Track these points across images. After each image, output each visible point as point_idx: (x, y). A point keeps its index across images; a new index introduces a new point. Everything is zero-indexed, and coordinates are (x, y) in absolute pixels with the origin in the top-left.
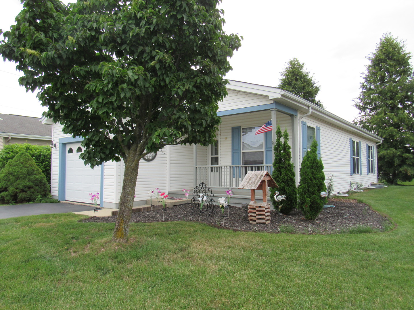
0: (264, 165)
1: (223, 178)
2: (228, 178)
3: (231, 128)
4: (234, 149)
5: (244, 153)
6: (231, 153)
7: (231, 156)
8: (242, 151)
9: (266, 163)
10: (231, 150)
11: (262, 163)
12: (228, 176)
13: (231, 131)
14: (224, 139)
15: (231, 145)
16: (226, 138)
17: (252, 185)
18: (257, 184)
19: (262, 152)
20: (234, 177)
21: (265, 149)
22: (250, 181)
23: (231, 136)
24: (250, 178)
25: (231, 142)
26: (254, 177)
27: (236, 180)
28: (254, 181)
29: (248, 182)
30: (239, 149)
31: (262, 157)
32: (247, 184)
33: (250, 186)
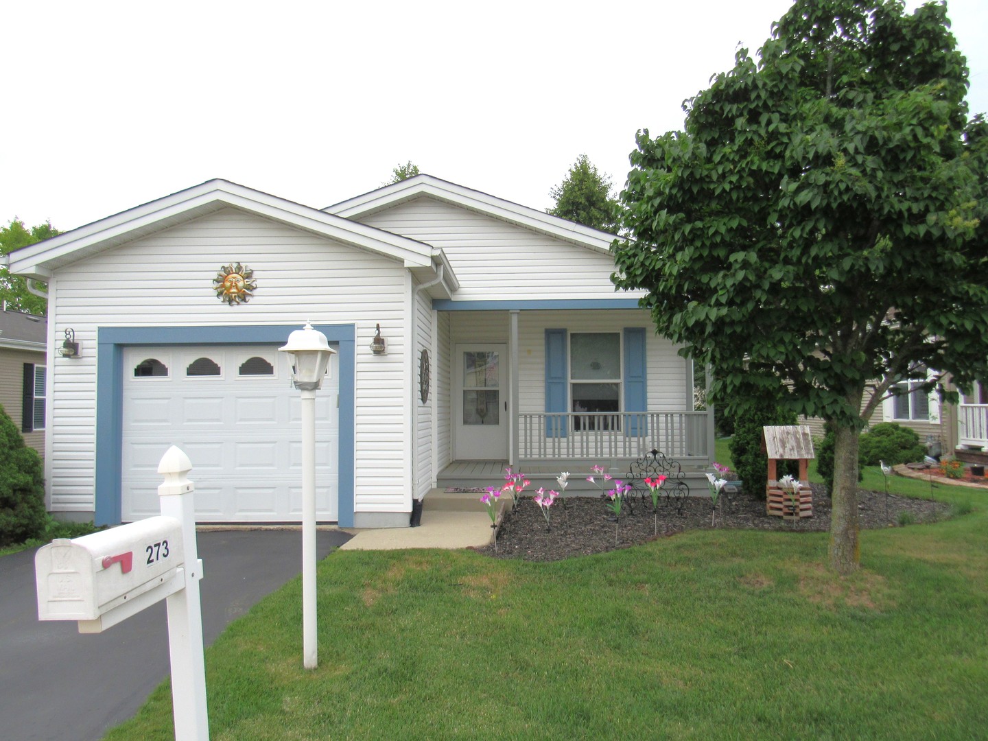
0: (623, 413)
2: (535, 439)
3: (543, 330)
4: (552, 376)
5: (574, 385)
6: (543, 384)
7: (543, 390)
8: (570, 381)
9: (628, 408)
10: (543, 378)
11: (616, 408)
12: (535, 433)
13: (543, 336)
14: (526, 354)
15: (543, 366)
16: (529, 351)
17: (798, 452)
18: (809, 449)
19: (617, 385)
20: (548, 435)
21: (625, 378)
22: (787, 445)
23: (543, 348)
24: (780, 440)
25: (543, 360)
26: (789, 437)
27: (554, 442)
28: (794, 444)
29: (784, 446)
30: (564, 377)
31: (617, 394)
32: (784, 449)
33: (796, 453)
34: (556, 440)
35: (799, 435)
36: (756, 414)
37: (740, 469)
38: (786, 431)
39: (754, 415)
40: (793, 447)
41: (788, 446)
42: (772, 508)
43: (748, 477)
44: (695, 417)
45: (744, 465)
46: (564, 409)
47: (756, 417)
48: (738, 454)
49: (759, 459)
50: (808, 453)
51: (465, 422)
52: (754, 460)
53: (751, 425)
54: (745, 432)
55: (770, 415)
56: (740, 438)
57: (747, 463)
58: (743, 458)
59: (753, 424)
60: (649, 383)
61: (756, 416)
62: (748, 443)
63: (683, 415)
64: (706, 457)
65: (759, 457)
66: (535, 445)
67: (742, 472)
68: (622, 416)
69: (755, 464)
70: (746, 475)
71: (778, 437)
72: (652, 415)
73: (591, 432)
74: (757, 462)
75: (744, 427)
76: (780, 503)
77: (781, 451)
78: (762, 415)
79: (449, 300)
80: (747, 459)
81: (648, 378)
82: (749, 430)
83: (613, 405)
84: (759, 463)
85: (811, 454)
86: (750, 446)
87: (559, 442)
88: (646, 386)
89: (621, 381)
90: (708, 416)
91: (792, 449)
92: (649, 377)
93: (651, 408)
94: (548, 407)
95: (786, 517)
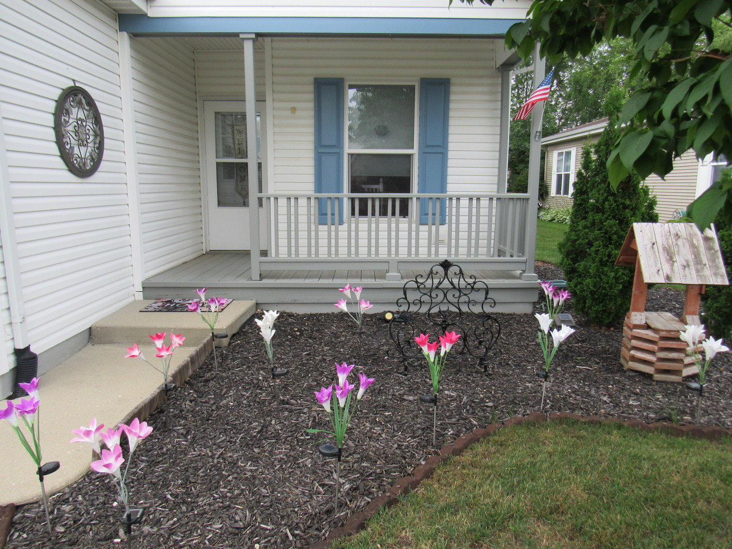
0: (414, 196)
1: (283, 226)
2: (303, 226)
3: (311, 79)
4: (323, 143)
5: (351, 155)
6: (311, 155)
7: (311, 162)
8: (347, 150)
9: (422, 189)
10: (311, 146)
11: (406, 188)
12: (303, 219)
13: (311, 88)
14: (289, 113)
15: (312, 130)
16: (294, 110)
17: (697, 271)
18: (717, 267)
19: (409, 157)
20: (322, 222)
21: (420, 148)
22: (676, 258)
23: (311, 105)
24: (664, 249)
25: (311, 122)
26: (680, 242)
27: (329, 232)
28: (690, 257)
29: (671, 259)
30: (339, 145)
31: (409, 170)
32: (672, 265)
33: (694, 272)
34: (333, 227)
35: (698, 240)
36: (606, 199)
37: (574, 281)
38: (673, 232)
39: (604, 202)
40: (687, 261)
41: (679, 260)
42: (634, 359)
43: (585, 294)
44: (511, 203)
45: (580, 276)
46: (339, 189)
47: (607, 205)
48: (572, 259)
49: (606, 269)
50: (716, 274)
51: (220, 204)
52: (597, 271)
53: (598, 216)
54: (585, 227)
55: (628, 202)
56: (578, 235)
57: (586, 273)
58: (581, 266)
59: (600, 214)
60: (451, 154)
61: (606, 203)
62: (590, 244)
63: (495, 199)
64: (524, 259)
65: (606, 265)
66: (303, 234)
67: (576, 286)
68: (414, 199)
69: (599, 276)
70: (582, 291)
71: (659, 242)
72: (451, 199)
73: (383, 220)
74: (603, 273)
75: (585, 218)
76: (652, 352)
77: (666, 269)
78: (616, 202)
79: (144, 16)
80: (586, 269)
81: (450, 148)
82: (593, 223)
83: (403, 184)
84: (606, 275)
85: (722, 276)
86: (593, 249)
87: (337, 231)
88: (447, 159)
89: (415, 151)
90: (530, 202)
91: (686, 266)
92: (451, 146)
93: (452, 188)
94: (319, 186)
95: (657, 377)
